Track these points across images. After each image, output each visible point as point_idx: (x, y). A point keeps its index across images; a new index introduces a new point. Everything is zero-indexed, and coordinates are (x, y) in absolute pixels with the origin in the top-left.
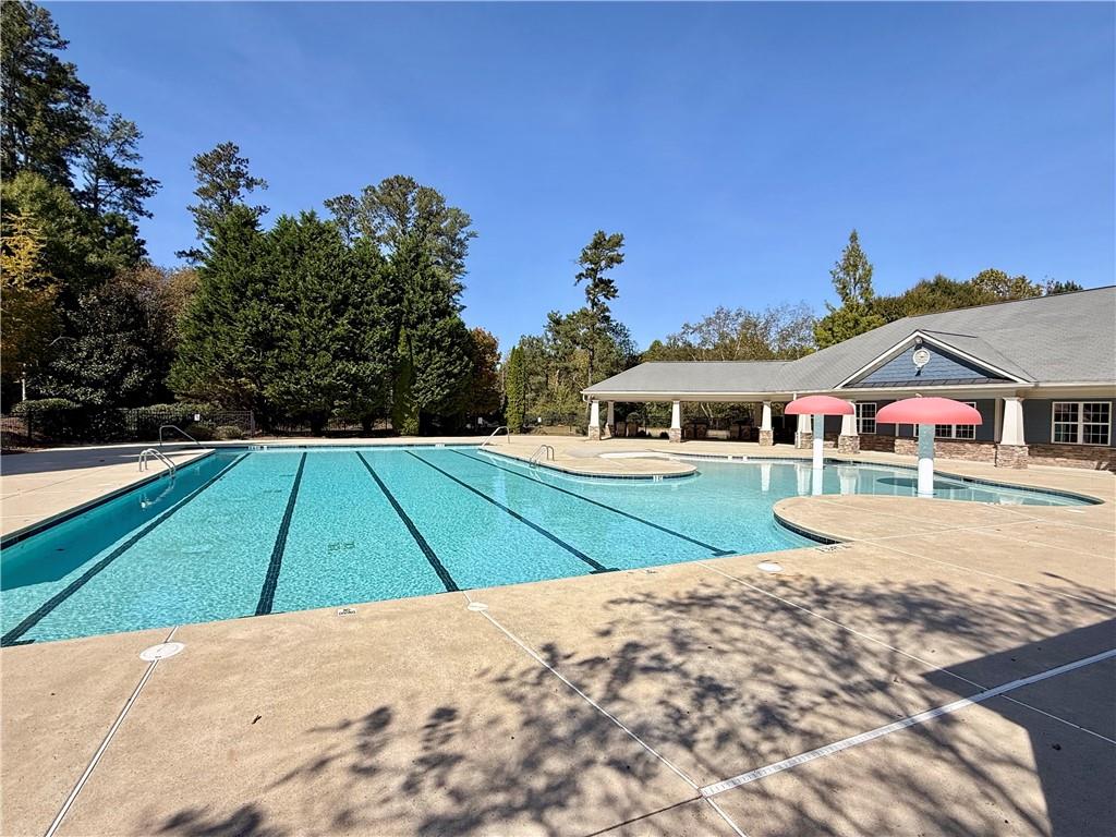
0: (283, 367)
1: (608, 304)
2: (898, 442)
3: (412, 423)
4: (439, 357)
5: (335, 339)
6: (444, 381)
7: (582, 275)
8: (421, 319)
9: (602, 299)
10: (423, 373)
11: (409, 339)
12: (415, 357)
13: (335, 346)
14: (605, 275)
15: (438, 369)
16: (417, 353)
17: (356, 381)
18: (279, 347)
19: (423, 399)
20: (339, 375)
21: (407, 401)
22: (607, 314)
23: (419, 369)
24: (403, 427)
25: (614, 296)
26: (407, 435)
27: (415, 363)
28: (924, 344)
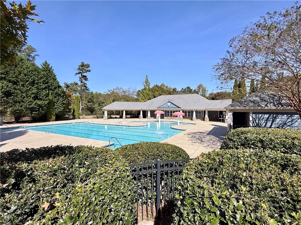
0: (16, 102)
1: (86, 82)
2: (164, 117)
3: (54, 118)
4: (61, 99)
5: (32, 94)
6: (62, 106)
7: (77, 73)
8: (55, 88)
9: (84, 81)
10: (57, 103)
11: (52, 94)
12: (54, 99)
13: (33, 96)
14: (85, 74)
15: (61, 102)
16: (54, 98)
17: (40, 106)
18: (13, 96)
19: (57, 111)
20: (35, 104)
21: (52, 111)
22: (86, 85)
23: (55, 102)
24: (51, 119)
25: (87, 80)
26: (52, 121)
27: (54, 101)
28: (169, 102)
